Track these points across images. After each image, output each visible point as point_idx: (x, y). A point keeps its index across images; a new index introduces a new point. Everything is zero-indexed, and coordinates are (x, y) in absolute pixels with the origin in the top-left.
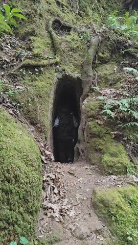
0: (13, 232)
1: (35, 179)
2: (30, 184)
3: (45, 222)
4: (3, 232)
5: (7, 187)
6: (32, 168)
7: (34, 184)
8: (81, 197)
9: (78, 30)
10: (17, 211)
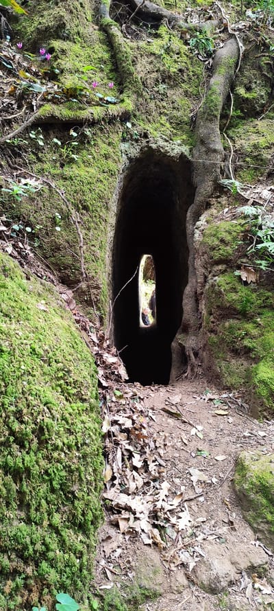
0: (36, 582)
1: (90, 436)
2: (78, 449)
3: (114, 545)
4: (9, 582)
5: (19, 460)
6: (80, 404)
7: (88, 450)
8: (205, 478)
9: (181, 22)
10: (46, 523)
